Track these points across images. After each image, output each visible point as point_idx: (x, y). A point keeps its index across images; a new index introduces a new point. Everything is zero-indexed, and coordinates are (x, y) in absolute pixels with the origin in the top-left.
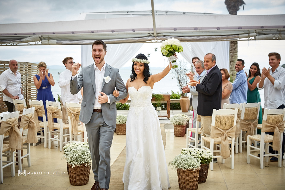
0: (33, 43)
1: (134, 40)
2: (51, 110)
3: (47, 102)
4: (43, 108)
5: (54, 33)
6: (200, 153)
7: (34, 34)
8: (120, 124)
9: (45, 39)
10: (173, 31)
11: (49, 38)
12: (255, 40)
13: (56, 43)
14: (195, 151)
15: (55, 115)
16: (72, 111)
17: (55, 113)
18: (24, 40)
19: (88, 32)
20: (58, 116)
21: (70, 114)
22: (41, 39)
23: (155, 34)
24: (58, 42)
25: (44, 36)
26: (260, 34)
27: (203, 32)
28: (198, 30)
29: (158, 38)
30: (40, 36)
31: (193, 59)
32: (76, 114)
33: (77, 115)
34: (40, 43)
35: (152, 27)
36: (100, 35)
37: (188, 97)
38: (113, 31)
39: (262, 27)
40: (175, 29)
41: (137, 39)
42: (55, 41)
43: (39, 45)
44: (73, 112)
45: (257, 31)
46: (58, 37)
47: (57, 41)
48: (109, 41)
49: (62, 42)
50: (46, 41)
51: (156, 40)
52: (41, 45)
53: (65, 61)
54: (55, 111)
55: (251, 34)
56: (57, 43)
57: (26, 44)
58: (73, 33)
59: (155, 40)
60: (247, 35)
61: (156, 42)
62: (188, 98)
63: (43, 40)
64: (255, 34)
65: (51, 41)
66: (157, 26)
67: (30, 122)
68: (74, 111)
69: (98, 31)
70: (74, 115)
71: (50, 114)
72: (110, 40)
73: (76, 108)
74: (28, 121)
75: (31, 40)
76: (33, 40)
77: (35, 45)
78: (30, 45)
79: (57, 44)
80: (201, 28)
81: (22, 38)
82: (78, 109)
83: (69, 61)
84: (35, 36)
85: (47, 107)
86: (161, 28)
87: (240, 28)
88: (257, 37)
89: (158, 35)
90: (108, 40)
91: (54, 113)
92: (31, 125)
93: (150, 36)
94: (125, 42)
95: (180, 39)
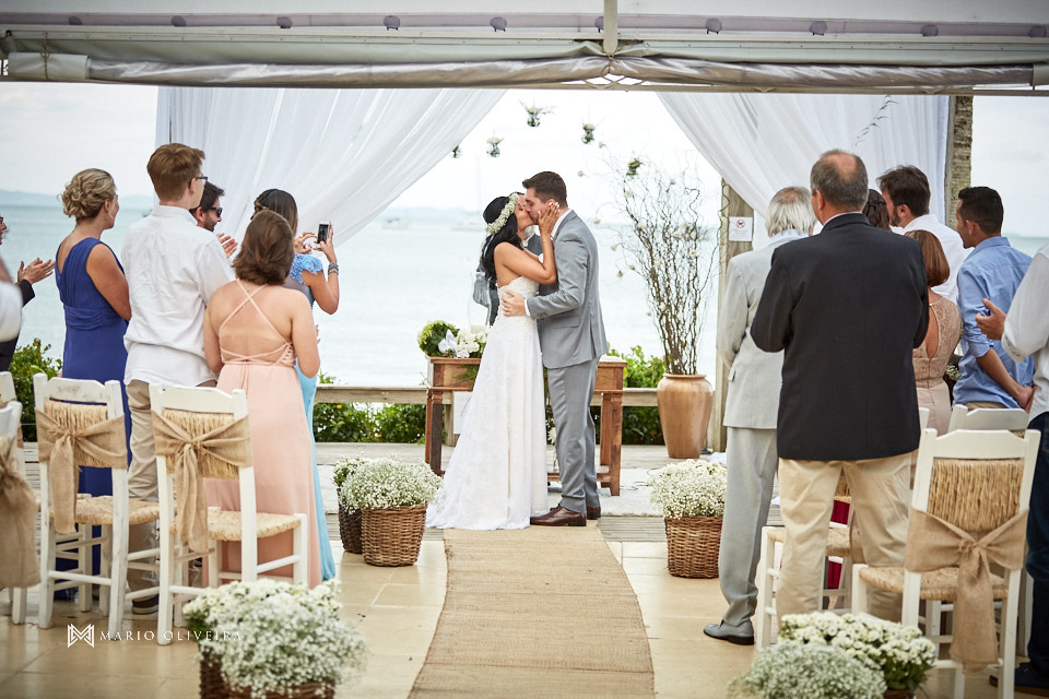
1: (501, 70)
3: (42, 379)
5: (74, 21)
6: (874, 635)
8: (388, 509)
9: (28, 50)
10: (702, 34)
13: (83, 73)
14: (850, 629)
15: (91, 449)
16: (179, 430)
17: (89, 437)
19: (263, 21)
20: (108, 453)
21: (172, 445)
22: (4, 46)
23: (611, 47)
24: (97, 67)
25: (22, 31)
28: (827, 36)
29: (623, 65)
30: (3, 31)
32: (206, 443)
33: (212, 448)
35: (597, 9)
36: (322, 38)
37: (702, 378)
38: (391, 22)
40: (712, 25)
41: (519, 66)
42: (81, 61)
44: (186, 437)
47: (90, 64)
48: (370, 74)
49: (120, 66)
50: (32, 63)
51: (615, 78)
52: (5, 79)
54: (91, 429)
56: (91, 70)
58: (178, 22)
59: (609, 76)
61: (614, 86)
62: (702, 383)
63: (14, 56)
65: (61, 61)
66: (623, 7)
69: (311, 21)
70: (196, 451)
71: (63, 444)
72: (376, 69)
73: (207, 416)
79: (93, 77)
80: (845, 26)
82: (216, 417)
85: (41, 406)
86: (640, 17)
87: (1036, 31)
89: (627, 50)
90: (364, 70)
91: (86, 442)
93: (585, 53)
94: (454, 78)
95: (738, 78)
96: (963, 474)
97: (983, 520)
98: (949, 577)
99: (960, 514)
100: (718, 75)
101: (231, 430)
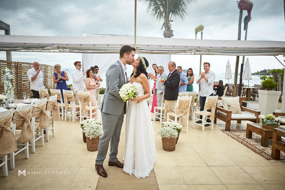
2: (67, 96)
3: (63, 90)
4: (61, 95)
5: (67, 45)
6: (175, 125)
7: (53, 44)
9: (61, 48)
10: (146, 47)
11: (64, 48)
12: (195, 54)
13: (69, 51)
14: (171, 124)
15: (70, 99)
17: (69, 98)
18: (46, 48)
19: (91, 45)
20: (72, 100)
21: (81, 99)
22: (58, 48)
24: (71, 51)
25: (60, 46)
26: (197, 51)
27: (164, 48)
28: (161, 47)
30: (58, 46)
31: (153, 65)
33: (86, 99)
34: (57, 51)
35: (134, 43)
36: (99, 47)
38: (108, 45)
39: (199, 47)
40: (148, 46)
42: (68, 50)
43: (57, 52)
45: (196, 49)
46: (70, 48)
47: (69, 50)
49: (73, 50)
50: (62, 50)
52: (58, 52)
54: (70, 97)
55: (192, 51)
57: (47, 51)
58: (81, 45)
60: (190, 51)
63: (60, 49)
64: (195, 51)
65: (66, 50)
66: (137, 43)
67: (54, 105)
68: (83, 97)
69: (98, 45)
70: (84, 99)
71: (66, 98)
72: (106, 51)
74: (53, 105)
75: (51, 49)
76: (53, 49)
77: (54, 52)
78: (50, 52)
79: (70, 52)
80: (164, 46)
81: (44, 47)
82: (86, 95)
83: (78, 64)
84: (54, 46)
85: (63, 94)
86: (139, 45)
87: (186, 47)
88: (196, 53)
89: (137, 49)
90: (105, 51)
92: (55, 108)
94: (116, 52)
95: (151, 52)
96: (183, 102)
97: (185, 108)
98: (181, 115)
99: (182, 107)
100: (148, 52)
101: (88, 97)
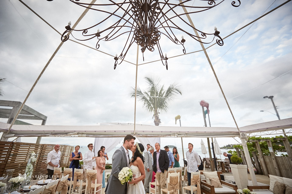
0: (74, 136)
2: (77, 174)
4: (72, 173)
5: (85, 131)
7: (75, 131)
10: (142, 132)
11: (83, 134)
12: (177, 137)
16: (89, 175)
17: (79, 176)
18: (69, 134)
19: (103, 131)
20: (80, 178)
22: (78, 134)
23: (135, 133)
24: (87, 136)
25: (80, 132)
26: (179, 135)
27: (155, 133)
28: (153, 132)
29: (136, 135)
30: (78, 132)
31: (147, 145)
33: (92, 177)
34: (77, 136)
35: (134, 130)
36: (109, 133)
38: (115, 131)
39: (179, 132)
40: (143, 131)
42: (85, 135)
46: (87, 133)
49: (89, 136)
50: (81, 135)
53: (89, 146)
54: (79, 175)
55: (175, 135)
57: (69, 136)
58: (95, 131)
63: (79, 135)
64: (177, 135)
65: (84, 135)
66: (136, 130)
68: (91, 175)
69: (108, 131)
71: (76, 177)
72: (113, 136)
73: (92, 173)
74: (63, 185)
75: (72, 134)
76: (74, 134)
77: (74, 137)
78: (72, 137)
79: (86, 137)
80: (155, 131)
81: (68, 133)
83: (90, 146)
84: (75, 132)
85: (74, 172)
87: (171, 132)
88: (178, 136)
92: (64, 187)
93: (132, 134)
94: (120, 136)
95: (146, 136)
96: (173, 178)
98: (172, 191)
99: (173, 183)
100: (144, 136)
101: (95, 175)
